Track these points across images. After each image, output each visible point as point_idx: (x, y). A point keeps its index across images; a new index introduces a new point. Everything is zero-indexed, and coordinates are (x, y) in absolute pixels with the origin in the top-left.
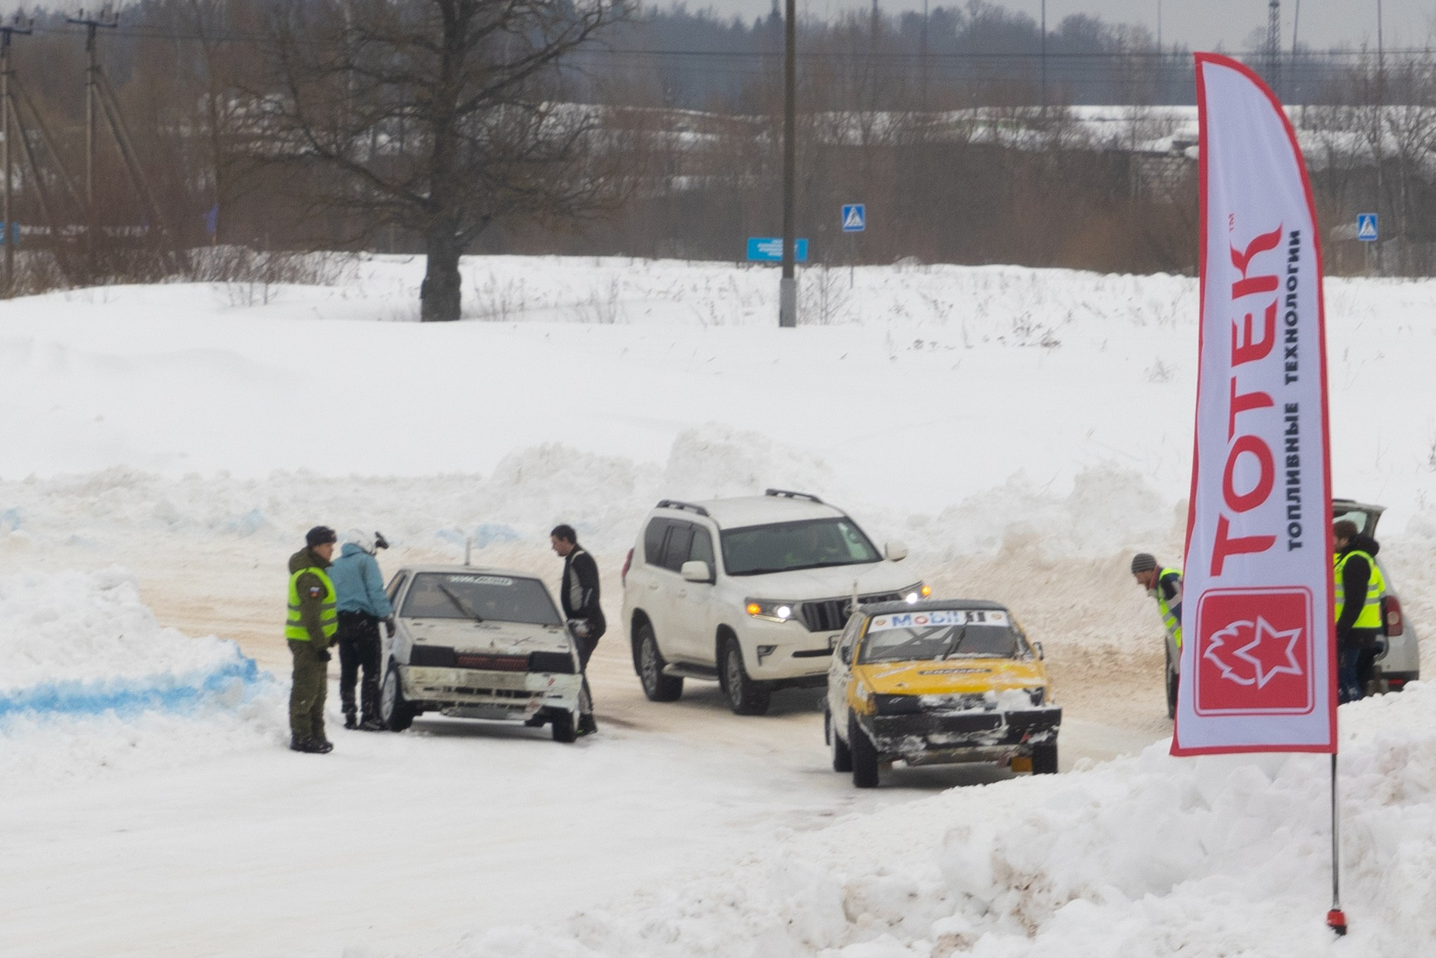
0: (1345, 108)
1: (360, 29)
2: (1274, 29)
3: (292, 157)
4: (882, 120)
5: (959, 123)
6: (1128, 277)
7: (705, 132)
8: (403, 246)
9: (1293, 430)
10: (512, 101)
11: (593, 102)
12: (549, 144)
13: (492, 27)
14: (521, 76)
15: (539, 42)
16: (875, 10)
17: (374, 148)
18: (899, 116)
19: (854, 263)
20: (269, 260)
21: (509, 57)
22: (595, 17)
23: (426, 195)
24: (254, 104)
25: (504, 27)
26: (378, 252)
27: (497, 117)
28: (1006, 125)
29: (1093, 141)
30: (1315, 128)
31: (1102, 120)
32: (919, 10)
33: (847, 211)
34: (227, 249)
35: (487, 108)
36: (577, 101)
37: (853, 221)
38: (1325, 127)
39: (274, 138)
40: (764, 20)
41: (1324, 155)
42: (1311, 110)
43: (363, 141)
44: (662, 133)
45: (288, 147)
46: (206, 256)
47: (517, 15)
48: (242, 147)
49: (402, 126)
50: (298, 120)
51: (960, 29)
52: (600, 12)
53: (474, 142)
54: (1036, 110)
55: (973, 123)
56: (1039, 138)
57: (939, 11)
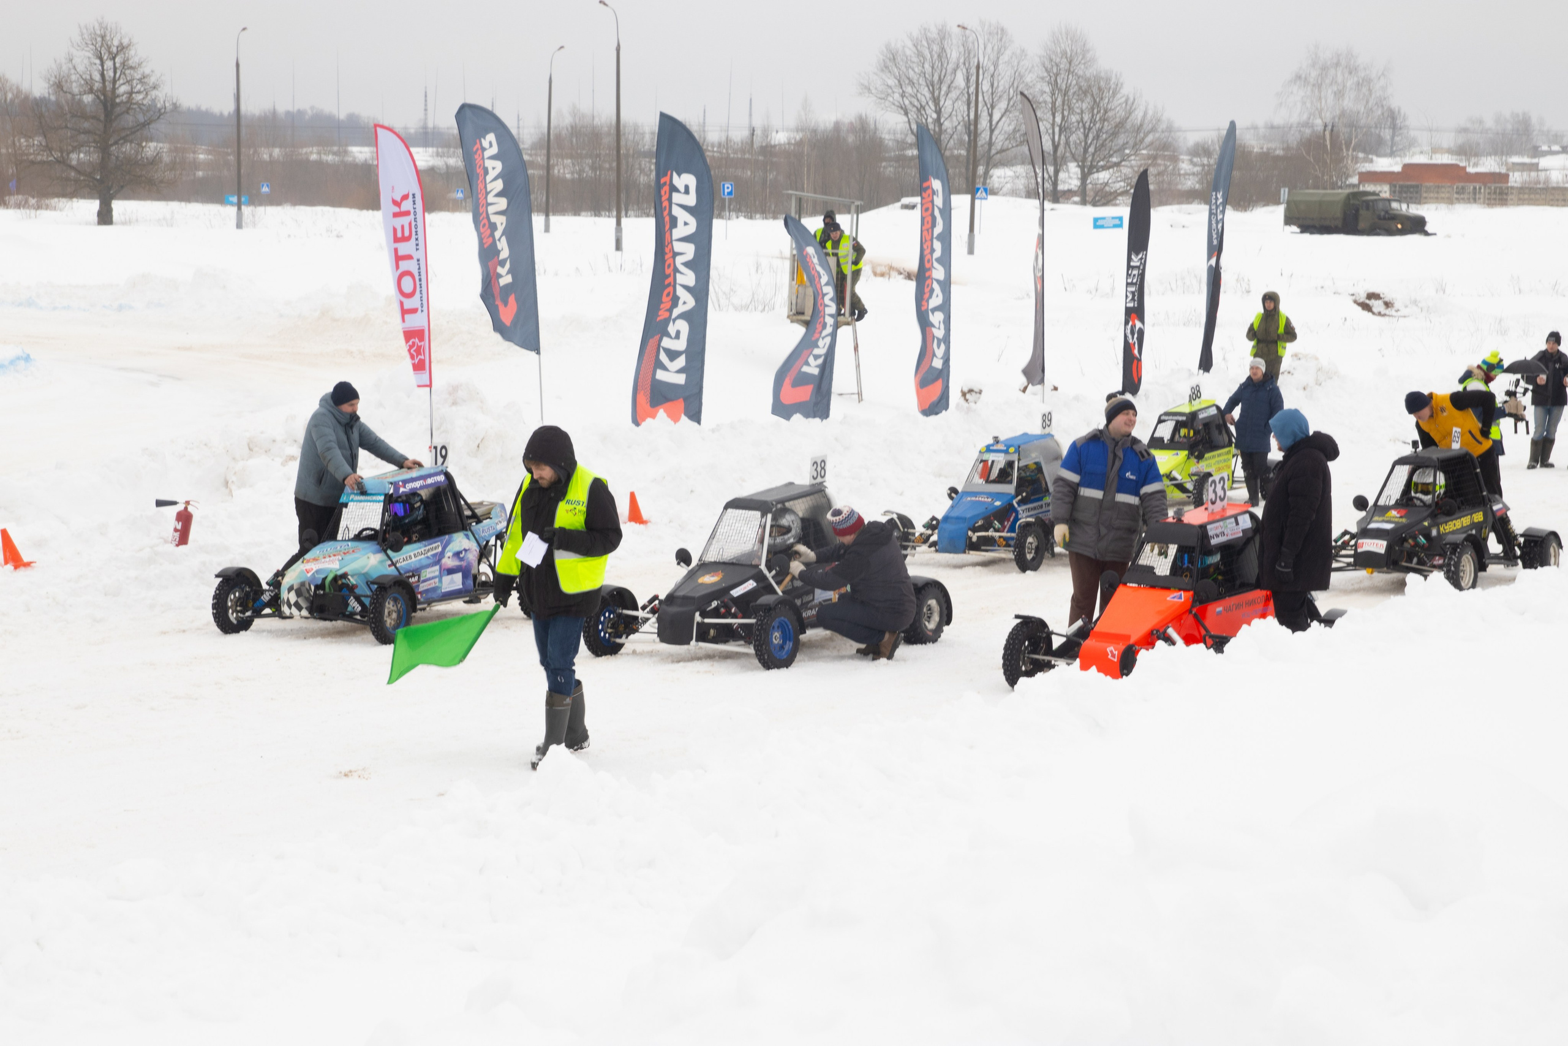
0: (452, 150)
1: (70, 112)
2: (426, 119)
3: (44, 162)
4: (276, 152)
5: (306, 153)
6: (370, 212)
7: (208, 155)
8: (90, 196)
9: (419, 269)
10: (131, 142)
11: (163, 142)
12: (147, 159)
13: (123, 113)
14: (134, 132)
15: (141, 118)
16: (274, 109)
17: (78, 159)
18: (283, 149)
19: (268, 205)
20: (37, 202)
21: (131, 124)
22: (163, 110)
23: (98, 177)
24: (31, 140)
25: (128, 113)
26: (81, 198)
27: (127, 148)
28: (325, 154)
29: (357, 160)
30: (441, 157)
31: (361, 152)
32: (291, 109)
33: (263, 186)
34: (20, 197)
35: (122, 144)
36: (158, 141)
37: (265, 189)
38: (444, 156)
39: (38, 154)
40: (232, 112)
41: (445, 167)
42: (440, 150)
43: (74, 156)
44: (192, 155)
45: (45, 158)
46: (13, 199)
47: (132, 109)
48: (25, 158)
49: (89, 150)
50: (48, 148)
51: (307, 117)
52: (165, 108)
53: (117, 158)
54: (335, 149)
55: (311, 153)
56: (337, 159)
57: (299, 111)
